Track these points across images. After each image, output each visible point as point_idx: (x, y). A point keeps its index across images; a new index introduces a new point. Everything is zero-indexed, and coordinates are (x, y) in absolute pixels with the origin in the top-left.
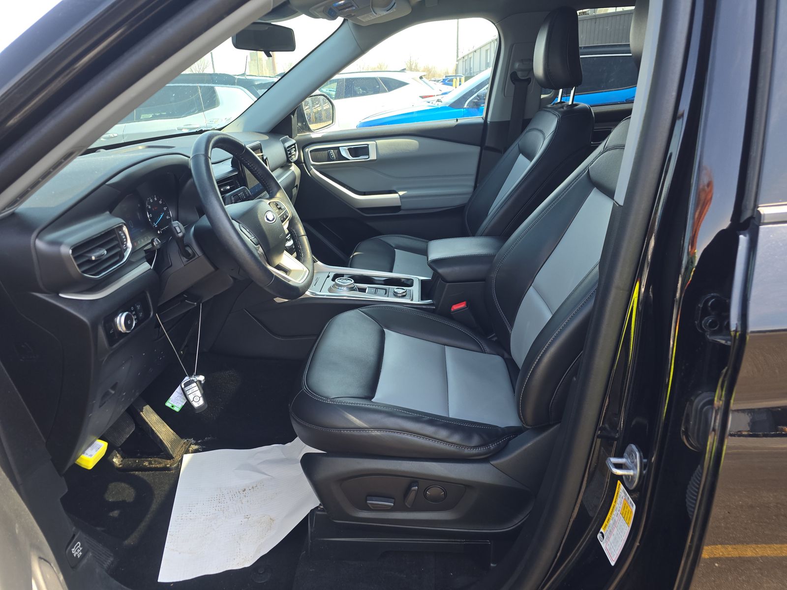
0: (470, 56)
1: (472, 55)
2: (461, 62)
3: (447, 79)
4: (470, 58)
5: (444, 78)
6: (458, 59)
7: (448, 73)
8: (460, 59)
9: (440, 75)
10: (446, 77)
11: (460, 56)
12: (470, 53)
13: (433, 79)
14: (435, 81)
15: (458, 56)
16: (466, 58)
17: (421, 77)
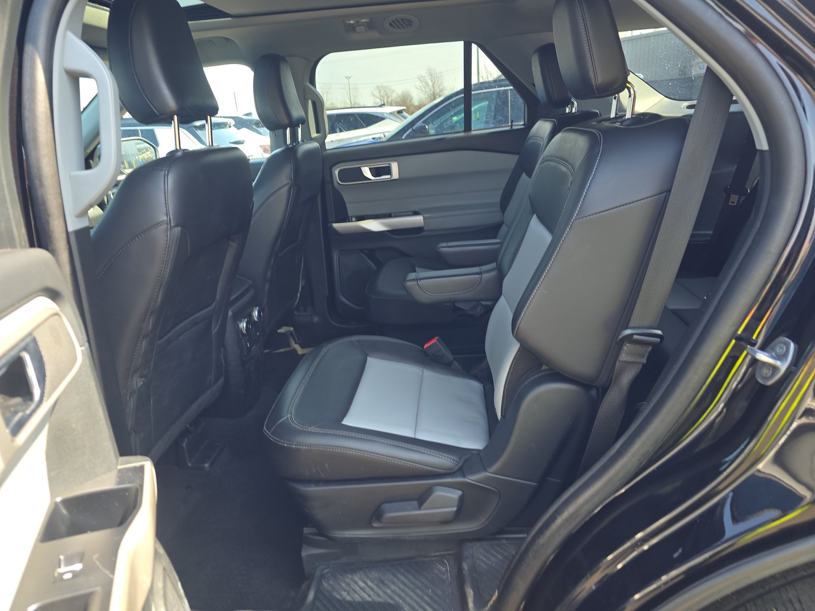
17: (400, 112)
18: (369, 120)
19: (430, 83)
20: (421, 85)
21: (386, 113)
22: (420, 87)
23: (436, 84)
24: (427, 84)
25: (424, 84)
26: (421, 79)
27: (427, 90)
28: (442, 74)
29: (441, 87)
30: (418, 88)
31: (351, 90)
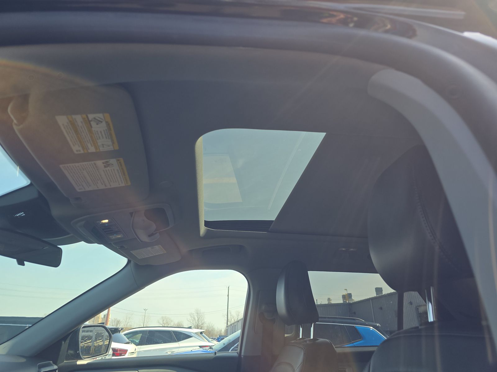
0: (235, 324)
1: (236, 323)
2: (229, 327)
3: (220, 338)
4: (235, 325)
5: (218, 337)
6: (228, 325)
7: (221, 334)
8: (229, 326)
9: (216, 336)
10: (219, 336)
11: (229, 324)
12: (235, 323)
13: (211, 337)
14: (212, 339)
15: (227, 324)
16: (233, 325)
17: (201, 333)
18: (179, 337)
19: (197, 319)
20: (191, 319)
21: (193, 333)
22: (190, 320)
23: (200, 319)
24: (194, 318)
25: (193, 318)
26: (191, 315)
27: (194, 322)
28: (205, 314)
29: (203, 322)
30: (188, 321)
31: (146, 317)
